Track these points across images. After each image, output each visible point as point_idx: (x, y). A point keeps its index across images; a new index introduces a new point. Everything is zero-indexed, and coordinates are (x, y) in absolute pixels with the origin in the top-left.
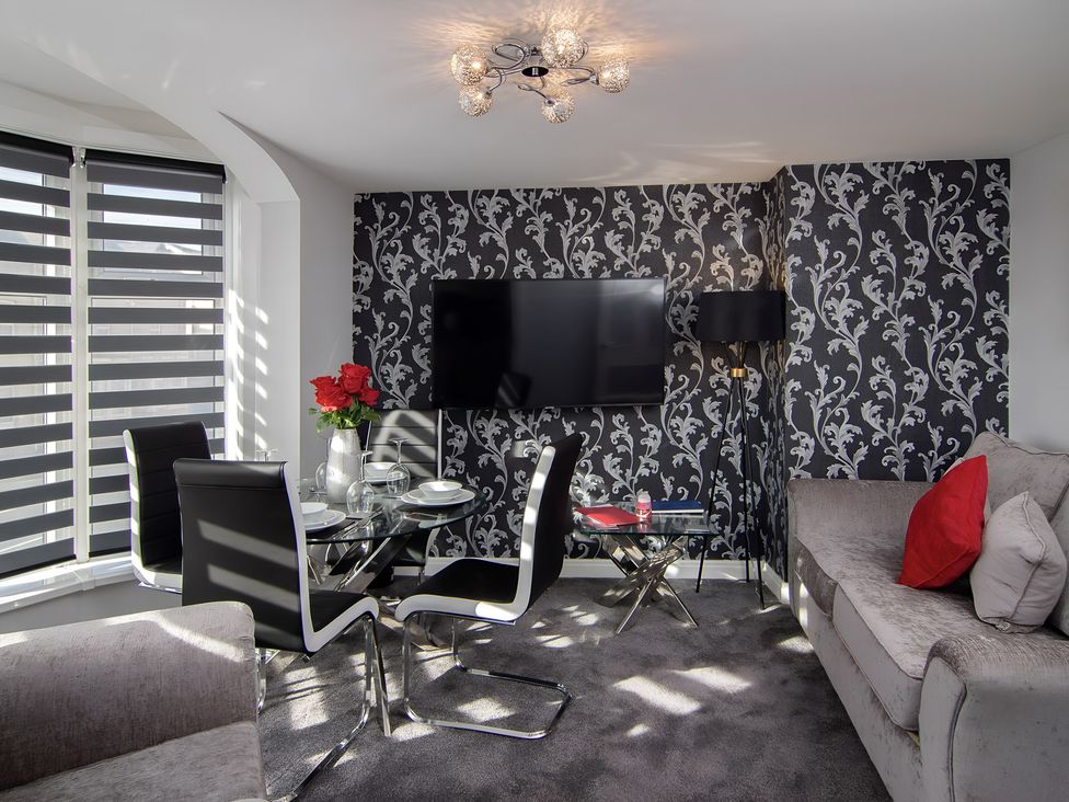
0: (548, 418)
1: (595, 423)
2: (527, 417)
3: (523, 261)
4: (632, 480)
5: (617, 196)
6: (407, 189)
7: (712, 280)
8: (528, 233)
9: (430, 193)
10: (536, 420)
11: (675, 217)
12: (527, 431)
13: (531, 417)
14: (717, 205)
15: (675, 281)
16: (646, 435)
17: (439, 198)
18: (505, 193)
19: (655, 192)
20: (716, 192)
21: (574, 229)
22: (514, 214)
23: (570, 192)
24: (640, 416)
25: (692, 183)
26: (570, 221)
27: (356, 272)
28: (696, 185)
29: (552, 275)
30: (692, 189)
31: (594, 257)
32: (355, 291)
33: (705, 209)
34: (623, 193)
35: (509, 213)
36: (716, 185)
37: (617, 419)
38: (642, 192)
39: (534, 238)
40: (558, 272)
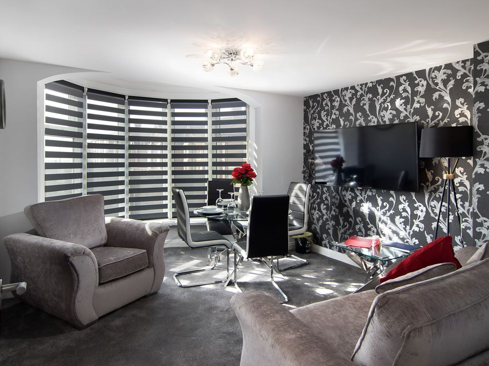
0: (370, 194)
1: (391, 199)
2: (362, 193)
3: (360, 118)
4: (410, 232)
5: (402, 80)
6: (319, 92)
7: (457, 120)
8: (362, 105)
9: (326, 93)
10: (365, 194)
11: (433, 86)
12: (361, 199)
13: (363, 193)
14: (459, 75)
15: (433, 122)
16: (417, 209)
17: (329, 93)
18: (353, 88)
19: (421, 74)
20: (458, 67)
21: (381, 100)
22: (356, 97)
23: (379, 82)
24: (414, 198)
25: (443, 64)
26: (379, 97)
27: (305, 128)
28: (446, 65)
29: (372, 124)
30: (443, 68)
31: (391, 113)
32: (304, 136)
33: (451, 78)
34: (404, 78)
35: (354, 97)
36: (458, 62)
37: (402, 198)
38: (415, 75)
39: (364, 107)
40: (374, 122)
